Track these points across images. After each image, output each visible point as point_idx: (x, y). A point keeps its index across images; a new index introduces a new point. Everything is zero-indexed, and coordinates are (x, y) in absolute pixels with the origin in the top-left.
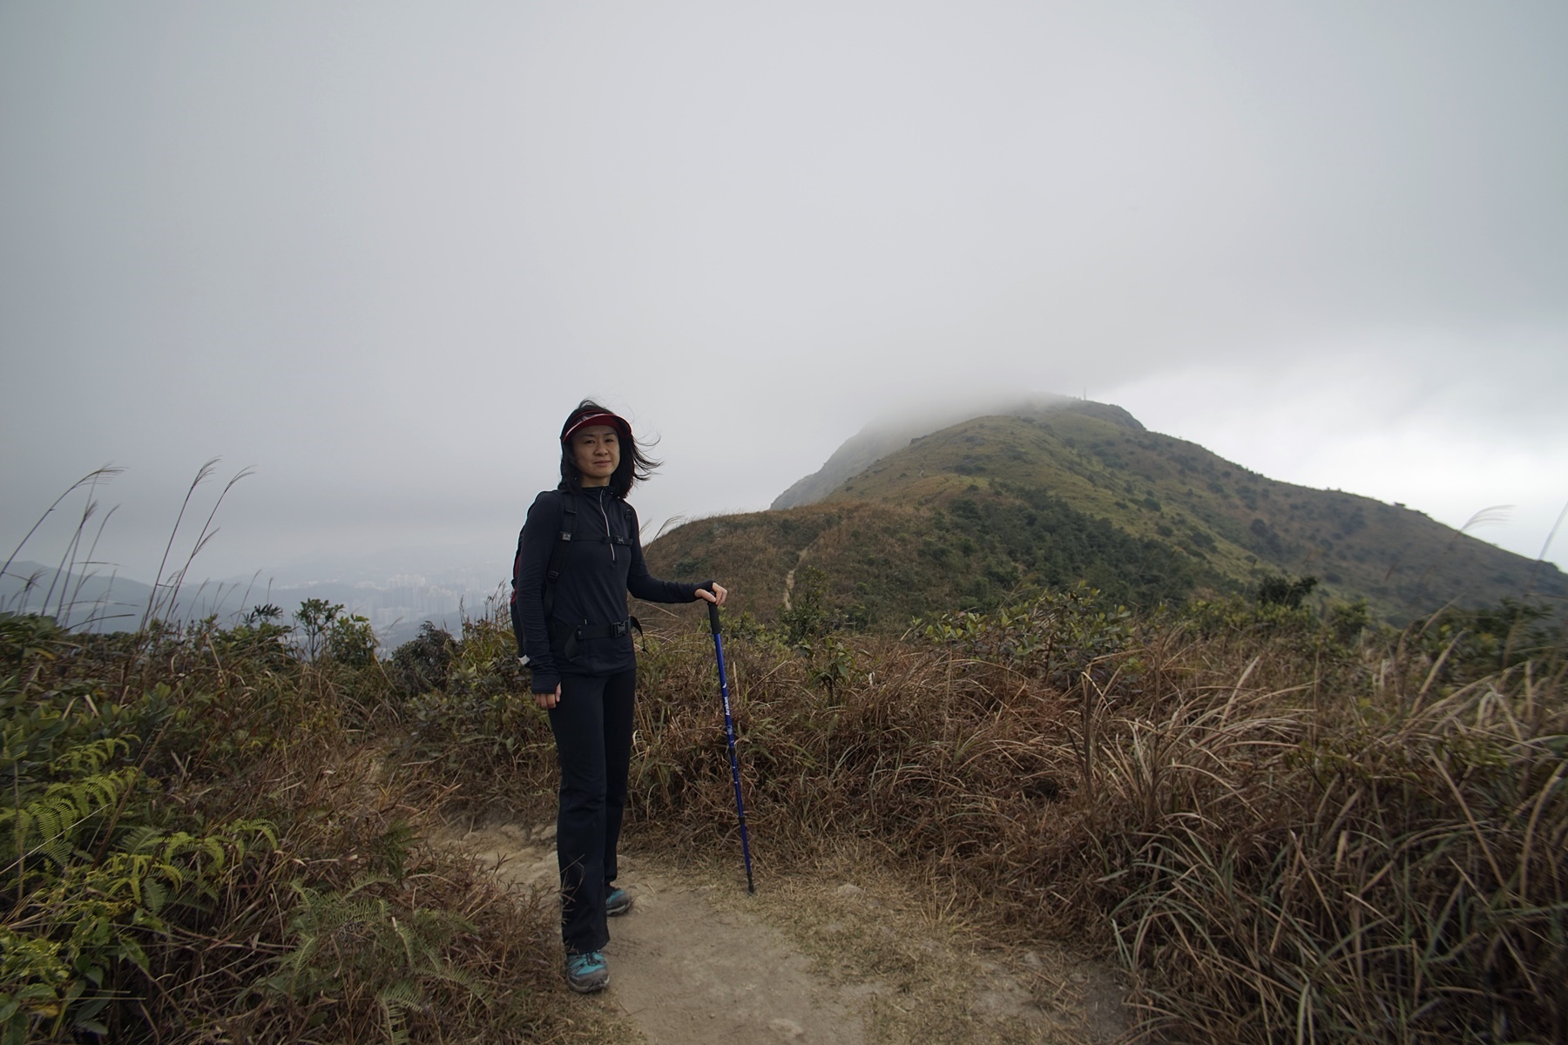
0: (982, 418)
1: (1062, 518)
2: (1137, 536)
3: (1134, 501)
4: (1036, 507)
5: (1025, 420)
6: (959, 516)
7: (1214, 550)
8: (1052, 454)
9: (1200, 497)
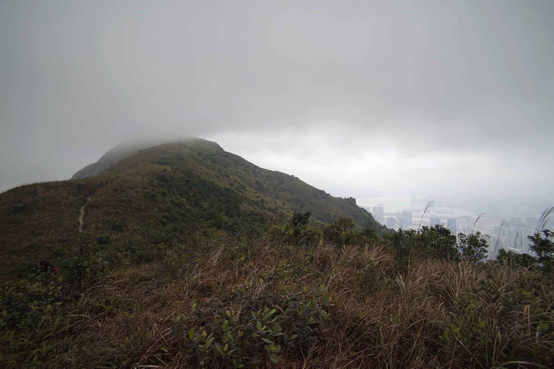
0: (167, 144)
1: (198, 181)
2: (223, 186)
3: (221, 175)
4: (189, 177)
5: (184, 145)
6: (160, 181)
7: (246, 190)
8: (193, 158)
9: (241, 173)
